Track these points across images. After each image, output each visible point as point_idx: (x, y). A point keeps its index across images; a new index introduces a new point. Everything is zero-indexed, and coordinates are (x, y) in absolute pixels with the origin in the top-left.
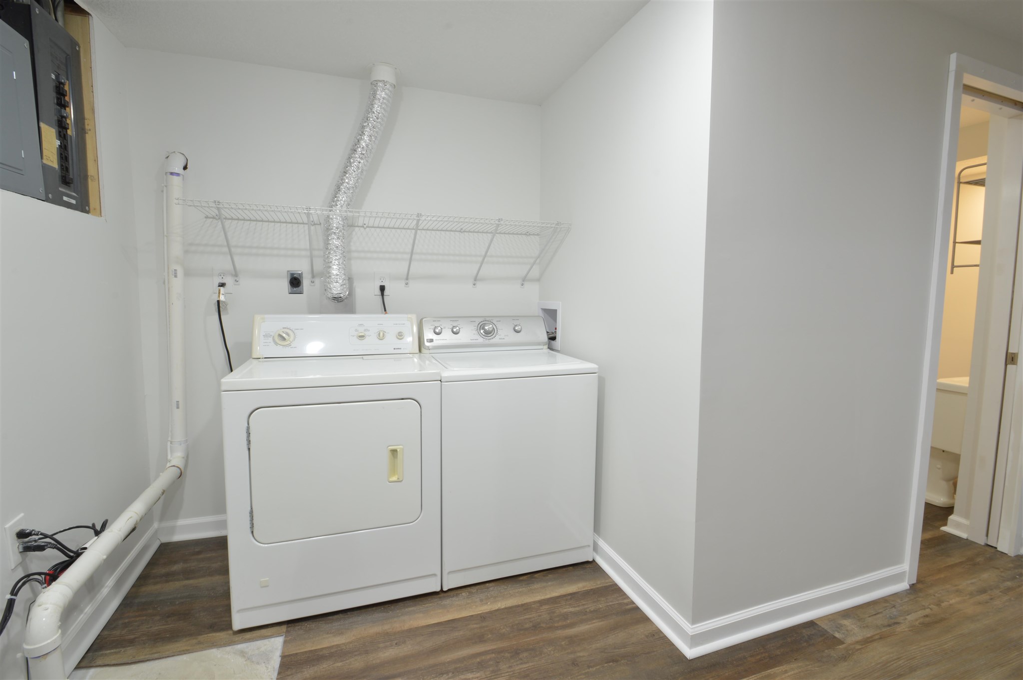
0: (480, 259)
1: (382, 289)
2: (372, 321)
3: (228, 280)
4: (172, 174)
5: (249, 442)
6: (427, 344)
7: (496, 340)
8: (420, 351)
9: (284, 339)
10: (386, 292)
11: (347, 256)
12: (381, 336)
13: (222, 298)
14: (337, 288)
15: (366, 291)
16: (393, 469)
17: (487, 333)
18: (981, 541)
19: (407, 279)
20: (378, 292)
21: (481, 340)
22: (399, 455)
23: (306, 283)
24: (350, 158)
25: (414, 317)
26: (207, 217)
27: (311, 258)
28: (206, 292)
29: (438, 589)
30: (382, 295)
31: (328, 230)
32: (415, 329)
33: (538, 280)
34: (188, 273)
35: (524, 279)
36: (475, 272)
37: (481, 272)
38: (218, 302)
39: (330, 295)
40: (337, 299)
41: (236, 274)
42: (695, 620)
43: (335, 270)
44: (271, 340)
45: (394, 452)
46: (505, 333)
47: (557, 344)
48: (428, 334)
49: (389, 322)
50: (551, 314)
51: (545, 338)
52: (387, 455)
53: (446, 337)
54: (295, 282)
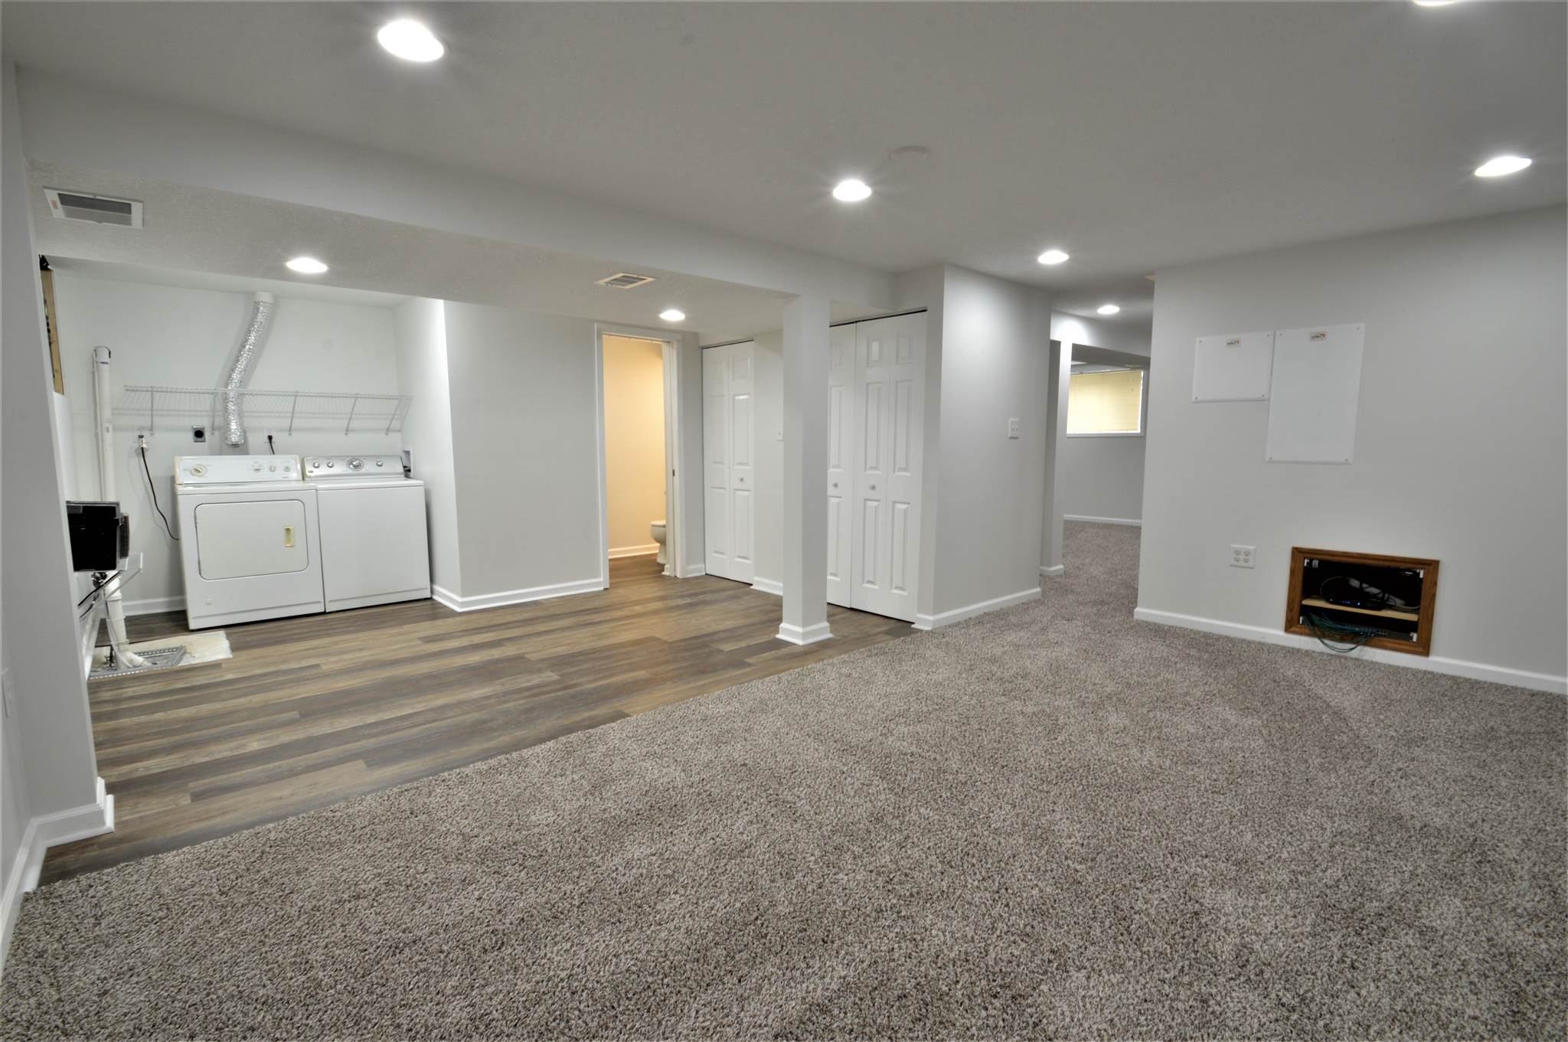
0: (349, 416)
1: (270, 438)
2: (266, 460)
3: (146, 433)
4: (103, 363)
5: (196, 523)
6: (308, 474)
7: (363, 471)
8: (303, 479)
9: (199, 471)
10: (273, 440)
11: (240, 415)
12: (272, 469)
13: (144, 446)
14: (235, 438)
15: (258, 439)
16: (288, 540)
17: (356, 467)
18: (673, 575)
19: (290, 430)
20: (268, 440)
21: (350, 472)
22: (292, 531)
23: (207, 435)
24: (241, 351)
25: (297, 457)
26: (127, 390)
27: (214, 416)
28: (130, 441)
29: (323, 610)
30: (271, 442)
31: (226, 400)
32: (299, 466)
33: (400, 431)
34: (115, 429)
35: (388, 431)
36: (346, 425)
37: (351, 425)
38: (142, 448)
39: (229, 443)
40: (235, 445)
41: (151, 429)
42: (463, 596)
43: (233, 426)
44: (188, 472)
45: (288, 530)
46: (369, 467)
47: (412, 474)
48: (309, 468)
49: (277, 460)
50: (408, 453)
51: (401, 470)
52: (283, 532)
53: (323, 470)
54: (199, 434)
